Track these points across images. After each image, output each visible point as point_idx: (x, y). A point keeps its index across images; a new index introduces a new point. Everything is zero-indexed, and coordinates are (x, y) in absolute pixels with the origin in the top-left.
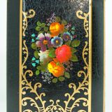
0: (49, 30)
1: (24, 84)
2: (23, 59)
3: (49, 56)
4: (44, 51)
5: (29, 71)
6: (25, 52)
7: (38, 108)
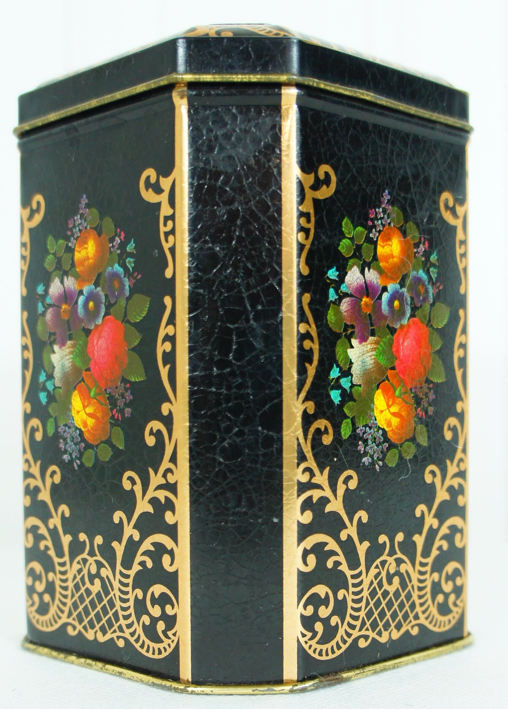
0: (375, 258)
1: (305, 478)
2: (302, 371)
3: (377, 363)
4: (363, 339)
5: (322, 423)
6: (307, 344)
7: (349, 573)
